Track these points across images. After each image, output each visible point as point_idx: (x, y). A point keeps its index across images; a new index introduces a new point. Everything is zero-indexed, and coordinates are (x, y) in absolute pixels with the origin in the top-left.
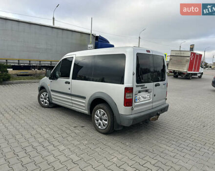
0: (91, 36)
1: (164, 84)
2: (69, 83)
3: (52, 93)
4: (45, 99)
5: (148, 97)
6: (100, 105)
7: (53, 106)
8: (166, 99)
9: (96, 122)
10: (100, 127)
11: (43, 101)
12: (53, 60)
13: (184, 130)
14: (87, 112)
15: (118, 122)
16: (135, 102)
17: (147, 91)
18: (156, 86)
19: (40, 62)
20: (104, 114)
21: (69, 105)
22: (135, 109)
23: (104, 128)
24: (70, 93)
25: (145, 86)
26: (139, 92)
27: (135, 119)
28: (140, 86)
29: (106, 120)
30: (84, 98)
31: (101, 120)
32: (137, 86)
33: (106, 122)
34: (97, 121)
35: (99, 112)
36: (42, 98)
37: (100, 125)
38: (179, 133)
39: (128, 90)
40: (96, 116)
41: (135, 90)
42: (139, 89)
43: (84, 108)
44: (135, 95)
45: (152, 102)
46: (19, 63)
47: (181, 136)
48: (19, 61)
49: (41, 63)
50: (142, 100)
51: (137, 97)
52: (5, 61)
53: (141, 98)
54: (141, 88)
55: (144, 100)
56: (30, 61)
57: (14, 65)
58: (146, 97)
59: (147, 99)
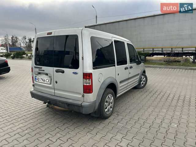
5: (48, 81)
16: (35, 80)
17: (47, 74)
19: (182, 49)
26: (40, 73)
32: (35, 67)
45: (54, 89)
46: (162, 51)
48: (162, 49)
49: (184, 49)
50: (41, 81)
51: (37, 77)
52: (152, 49)
53: (40, 79)
54: (39, 70)
55: (42, 82)
56: (172, 49)
57: (158, 52)
58: (46, 80)
59: (46, 82)
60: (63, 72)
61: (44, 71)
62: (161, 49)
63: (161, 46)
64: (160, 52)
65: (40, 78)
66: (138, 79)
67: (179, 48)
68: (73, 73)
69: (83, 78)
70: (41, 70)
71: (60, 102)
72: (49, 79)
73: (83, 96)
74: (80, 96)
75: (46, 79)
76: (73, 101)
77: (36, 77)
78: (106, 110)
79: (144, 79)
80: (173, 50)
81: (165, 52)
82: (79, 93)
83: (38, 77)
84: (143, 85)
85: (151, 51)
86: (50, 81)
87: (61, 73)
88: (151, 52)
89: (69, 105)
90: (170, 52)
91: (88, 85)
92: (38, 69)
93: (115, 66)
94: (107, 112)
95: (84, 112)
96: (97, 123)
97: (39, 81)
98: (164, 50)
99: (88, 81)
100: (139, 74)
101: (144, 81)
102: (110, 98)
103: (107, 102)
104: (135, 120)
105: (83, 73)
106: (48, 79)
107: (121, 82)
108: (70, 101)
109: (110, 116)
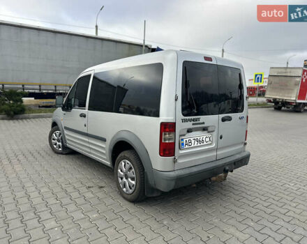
0: (144, 47)
1: (241, 118)
2: (85, 116)
3: (66, 132)
4: (59, 141)
5: (208, 140)
6: (125, 152)
7: (69, 152)
8: (245, 144)
9: (120, 180)
10: (124, 189)
11: (56, 144)
13: (276, 198)
14: (108, 163)
15: (151, 182)
16: (180, 148)
17: (205, 129)
18: (224, 120)
19: (70, 87)
20: (131, 168)
21: (87, 152)
22: (180, 161)
23: (131, 191)
24: (86, 132)
25: (201, 121)
26: (189, 131)
27: (179, 179)
28: (190, 120)
29: (133, 179)
30: (104, 140)
31: (127, 178)
32: (184, 121)
33: (134, 182)
34: (122, 179)
35: (123, 164)
36: (54, 139)
37: (125, 186)
38: (266, 204)
39: (167, 128)
40: (119, 171)
41: (181, 127)
42: (189, 125)
43: (105, 157)
44: (181, 136)
45: (216, 149)
46: (40, 90)
47: (269, 211)
48: (40, 86)
50: (196, 145)
51: (185, 140)
53: (193, 142)
54: (193, 124)
55: (199, 144)
56: (55, 87)
57: (33, 91)
58: (204, 139)
59: (205, 143)
61: (203, 123)
62: (38, 87)
63: (37, 82)
64: (37, 91)
65: (192, 139)
70: (198, 124)
75: (205, 137)
77: (182, 140)
80: (57, 89)
81: (44, 91)
83: (187, 140)
85: (20, 88)
86: (211, 139)
88: (20, 91)
92: (192, 122)
97: (193, 146)
98: (42, 87)
106: (208, 136)
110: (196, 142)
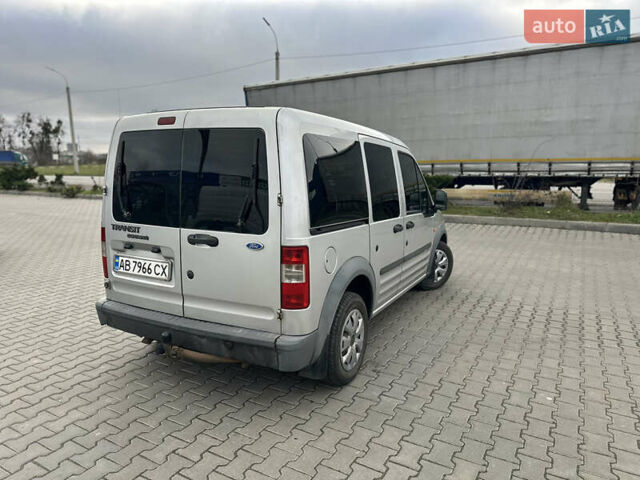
5: (159, 270)
12: (598, 155)
16: (113, 269)
17: (157, 250)
19: (550, 164)
25: (142, 233)
26: (130, 246)
28: (124, 228)
32: (115, 227)
46: (489, 171)
48: (489, 164)
49: (554, 167)
50: (136, 272)
51: (121, 258)
52: (459, 166)
53: (132, 265)
54: (129, 236)
55: (141, 273)
56: (519, 164)
58: (152, 267)
59: (153, 275)
60: (214, 243)
61: (147, 238)
62: (485, 166)
63: (485, 156)
64: (483, 175)
65: (131, 260)
66: (427, 261)
67: (541, 162)
68: (248, 246)
69: (282, 263)
70: (137, 237)
71: (203, 337)
72: (164, 265)
73: (280, 317)
74: (270, 317)
75: (154, 264)
76: (246, 332)
77: (117, 257)
78: (344, 358)
79: (444, 259)
80: (522, 169)
81: (497, 174)
82: (268, 309)
83: (125, 259)
84: (439, 279)
85: (455, 170)
86: (167, 271)
87: (209, 247)
88: (455, 175)
89: (232, 344)
90: (511, 174)
91: (294, 282)
92: (127, 233)
93: (367, 222)
94: (346, 363)
95: (283, 364)
96: (319, 399)
97: (131, 272)
98: (494, 166)
99: (294, 270)
100: (429, 245)
101: (443, 267)
102: (356, 322)
103: (346, 333)
104: (432, 385)
105: (282, 247)
106: (160, 264)
107: (383, 272)
108: (238, 333)
109: (354, 377)
110: (137, 269)
